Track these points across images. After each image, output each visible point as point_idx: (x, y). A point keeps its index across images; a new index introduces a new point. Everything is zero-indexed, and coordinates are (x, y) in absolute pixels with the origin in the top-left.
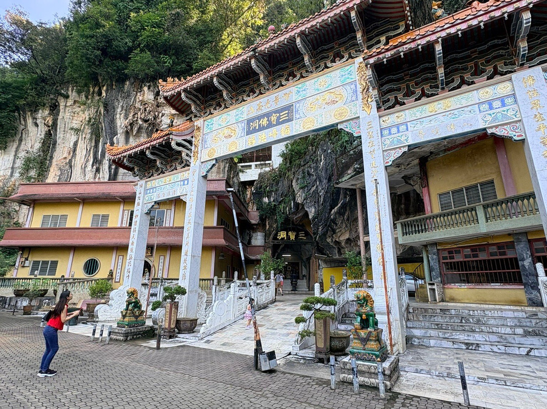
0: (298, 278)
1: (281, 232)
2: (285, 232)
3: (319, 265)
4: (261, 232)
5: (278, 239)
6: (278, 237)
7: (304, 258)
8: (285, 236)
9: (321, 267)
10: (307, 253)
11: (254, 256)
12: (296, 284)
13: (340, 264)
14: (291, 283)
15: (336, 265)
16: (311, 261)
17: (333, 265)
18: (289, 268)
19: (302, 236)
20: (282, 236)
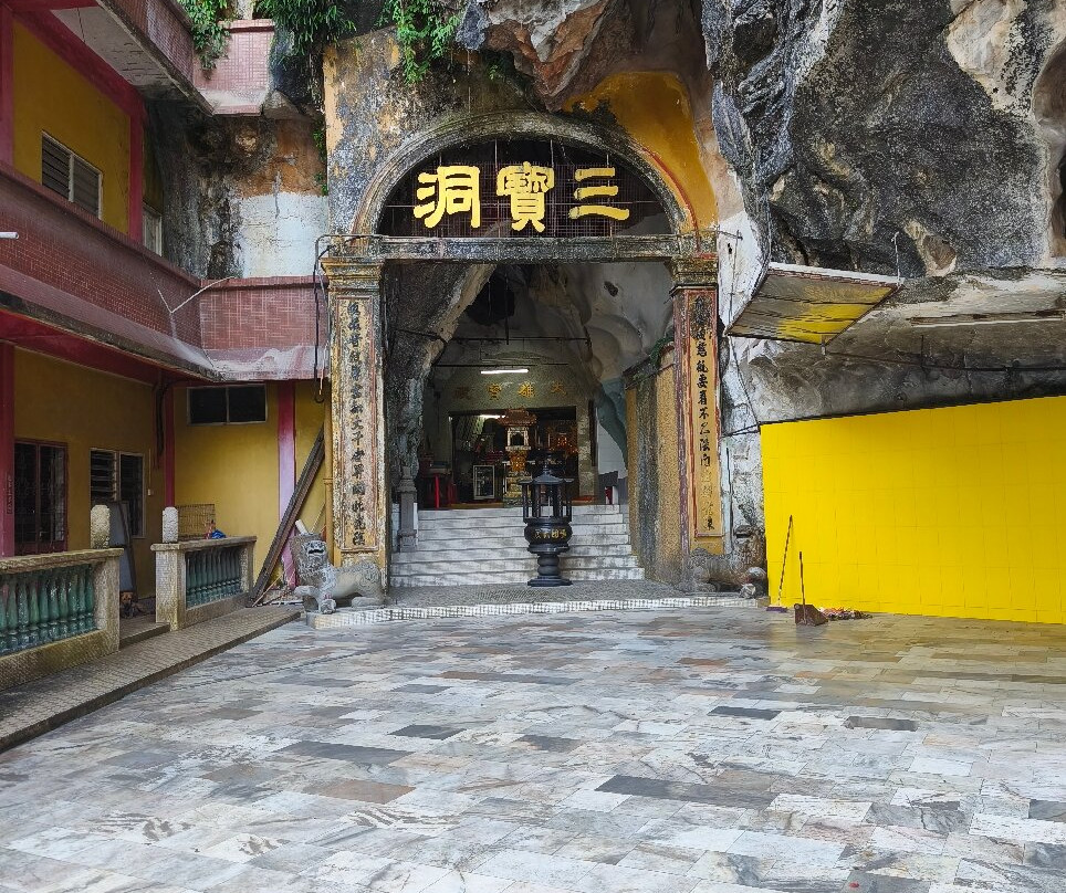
0: (568, 494)
1: (443, 171)
2: (474, 172)
3: (726, 404)
4: (306, 189)
5: (418, 227)
6: (419, 212)
7: (609, 376)
8: (472, 201)
9: (738, 425)
10: (627, 345)
11: (244, 359)
12: (563, 542)
13: (914, 387)
14: (529, 534)
15: (876, 393)
16: (665, 382)
17: (848, 397)
18: (518, 440)
19: (596, 197)
20: (447, 204)
